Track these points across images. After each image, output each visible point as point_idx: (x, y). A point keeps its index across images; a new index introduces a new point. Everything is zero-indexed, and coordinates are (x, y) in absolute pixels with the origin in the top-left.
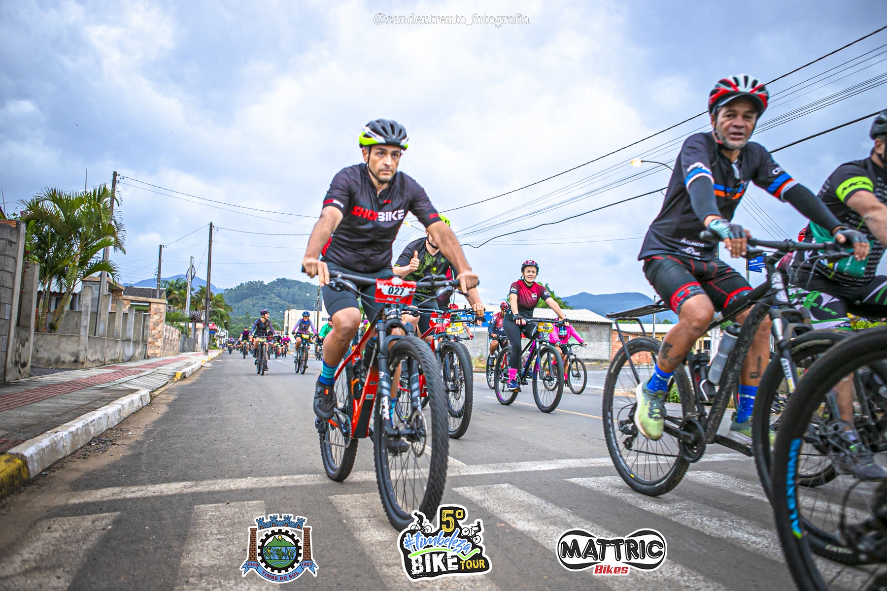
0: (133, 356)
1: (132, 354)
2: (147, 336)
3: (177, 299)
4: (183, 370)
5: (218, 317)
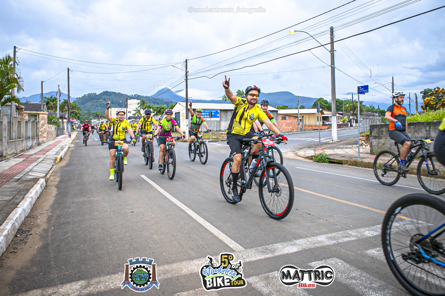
0: (32, 146)
1: (31, 145)
2: (38, 133)
3: (52, 107)
4: (60, 154)
5: (74, 114)
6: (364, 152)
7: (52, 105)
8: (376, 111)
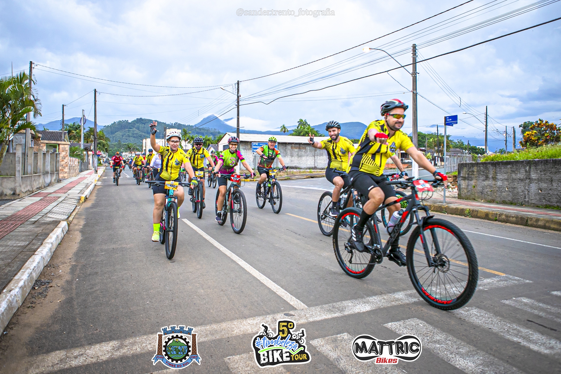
0: (50, 183)
1: (50, 181)
2: (59, 167)
3: (75, 136)
4: (85, 193)
5: (101, 145)
6: (450, 196)
7: (75, 135)
8: (466, 148)
